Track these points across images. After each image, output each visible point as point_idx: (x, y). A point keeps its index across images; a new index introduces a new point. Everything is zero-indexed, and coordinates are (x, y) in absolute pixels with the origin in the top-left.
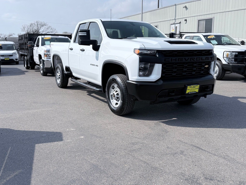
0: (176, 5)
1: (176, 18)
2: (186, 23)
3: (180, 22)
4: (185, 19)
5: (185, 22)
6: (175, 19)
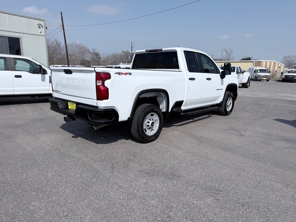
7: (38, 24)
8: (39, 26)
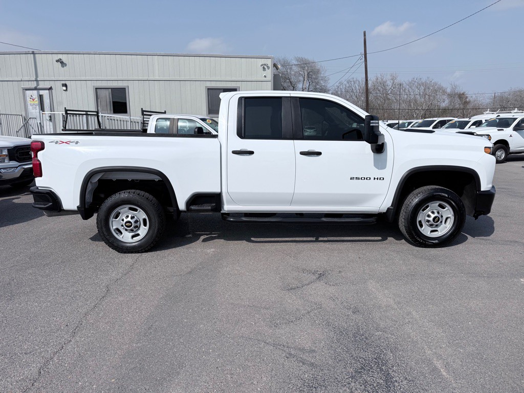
0: (33, 53)
1: (38, 79)
2: (66, 90)
3: (50, 87)
4: (64, 82)
5: (65, 88)
6: (37, 81)
7: (262, 65)
8: (264, 68)
